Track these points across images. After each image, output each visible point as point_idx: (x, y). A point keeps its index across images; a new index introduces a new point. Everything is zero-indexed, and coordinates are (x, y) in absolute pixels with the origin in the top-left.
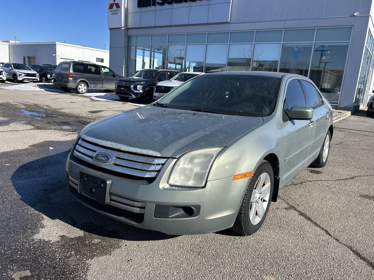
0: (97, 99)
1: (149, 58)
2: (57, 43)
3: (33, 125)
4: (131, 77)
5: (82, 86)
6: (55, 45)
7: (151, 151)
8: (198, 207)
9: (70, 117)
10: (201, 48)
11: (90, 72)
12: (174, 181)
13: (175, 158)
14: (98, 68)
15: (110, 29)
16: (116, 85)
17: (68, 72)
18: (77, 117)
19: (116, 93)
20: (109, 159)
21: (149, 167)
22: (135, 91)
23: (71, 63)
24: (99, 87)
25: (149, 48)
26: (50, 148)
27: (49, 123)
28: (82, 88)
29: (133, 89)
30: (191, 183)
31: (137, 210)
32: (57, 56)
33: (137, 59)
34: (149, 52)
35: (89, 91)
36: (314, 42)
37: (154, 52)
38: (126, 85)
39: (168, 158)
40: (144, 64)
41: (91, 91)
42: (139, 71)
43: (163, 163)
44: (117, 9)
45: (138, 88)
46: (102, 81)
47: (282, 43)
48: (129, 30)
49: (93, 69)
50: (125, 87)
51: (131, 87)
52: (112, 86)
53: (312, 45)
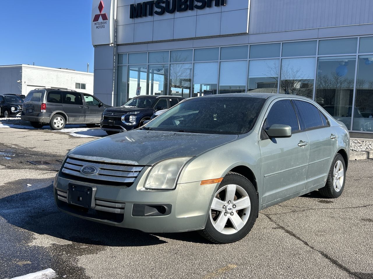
0: (78, 135)
1: (146, 81)
2: (23, 65)
3: (3, 165)
4: (122, 107)
5: (58, 120)
6: (20, 68)
7: (130, 161)
8: (170, 206)
9: (45, 156)
10: (212, 67)
11: (68, 101)
12: (149, 185)
13: (151, 166)
14: (79, 97)
15: (95, 46)
16: (102, 117)
17: (41, 103)
18: (54, 156)
19: (103, 127)
20: (94, 170)
21: (128, 174)
22: (127, 124)
23: (45, 91)
24: (81, 120)
25: (146, 69)
26: (28, 185)
27: (21, 162)
28: (59, 122)
29: (124, 121)
30: (164, 187)
31: (118, 211)
32: (23, 83)
33: (131, 83)
34: (146, 74)
35: (67, 126)
36: (357, 54)
37: (153, 73)
38: (116, 116)
39: (144, 166)
40: (139, 88)
41: (69, 126)
42: (131, 99)
43: (140, 170)
44: (104, 21)
45: (131, 120)
46: (84, 113)
47: (317, 56)
48: (119, 47)
49: (73, 98)
50: (114, 119)
51: (122, 118)
52: (97, 119)
53: (355, 58)
